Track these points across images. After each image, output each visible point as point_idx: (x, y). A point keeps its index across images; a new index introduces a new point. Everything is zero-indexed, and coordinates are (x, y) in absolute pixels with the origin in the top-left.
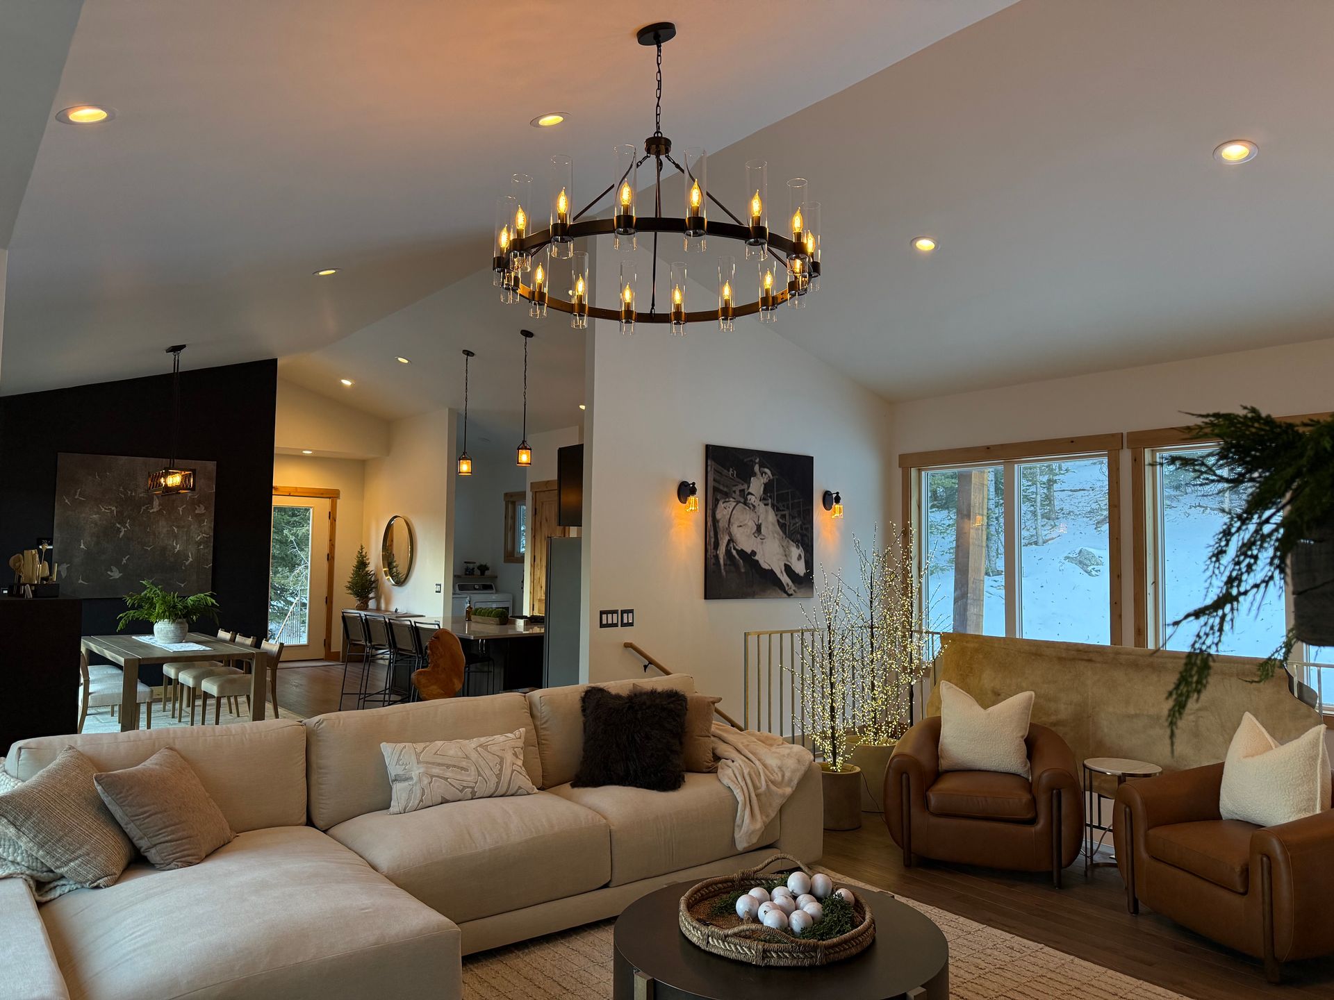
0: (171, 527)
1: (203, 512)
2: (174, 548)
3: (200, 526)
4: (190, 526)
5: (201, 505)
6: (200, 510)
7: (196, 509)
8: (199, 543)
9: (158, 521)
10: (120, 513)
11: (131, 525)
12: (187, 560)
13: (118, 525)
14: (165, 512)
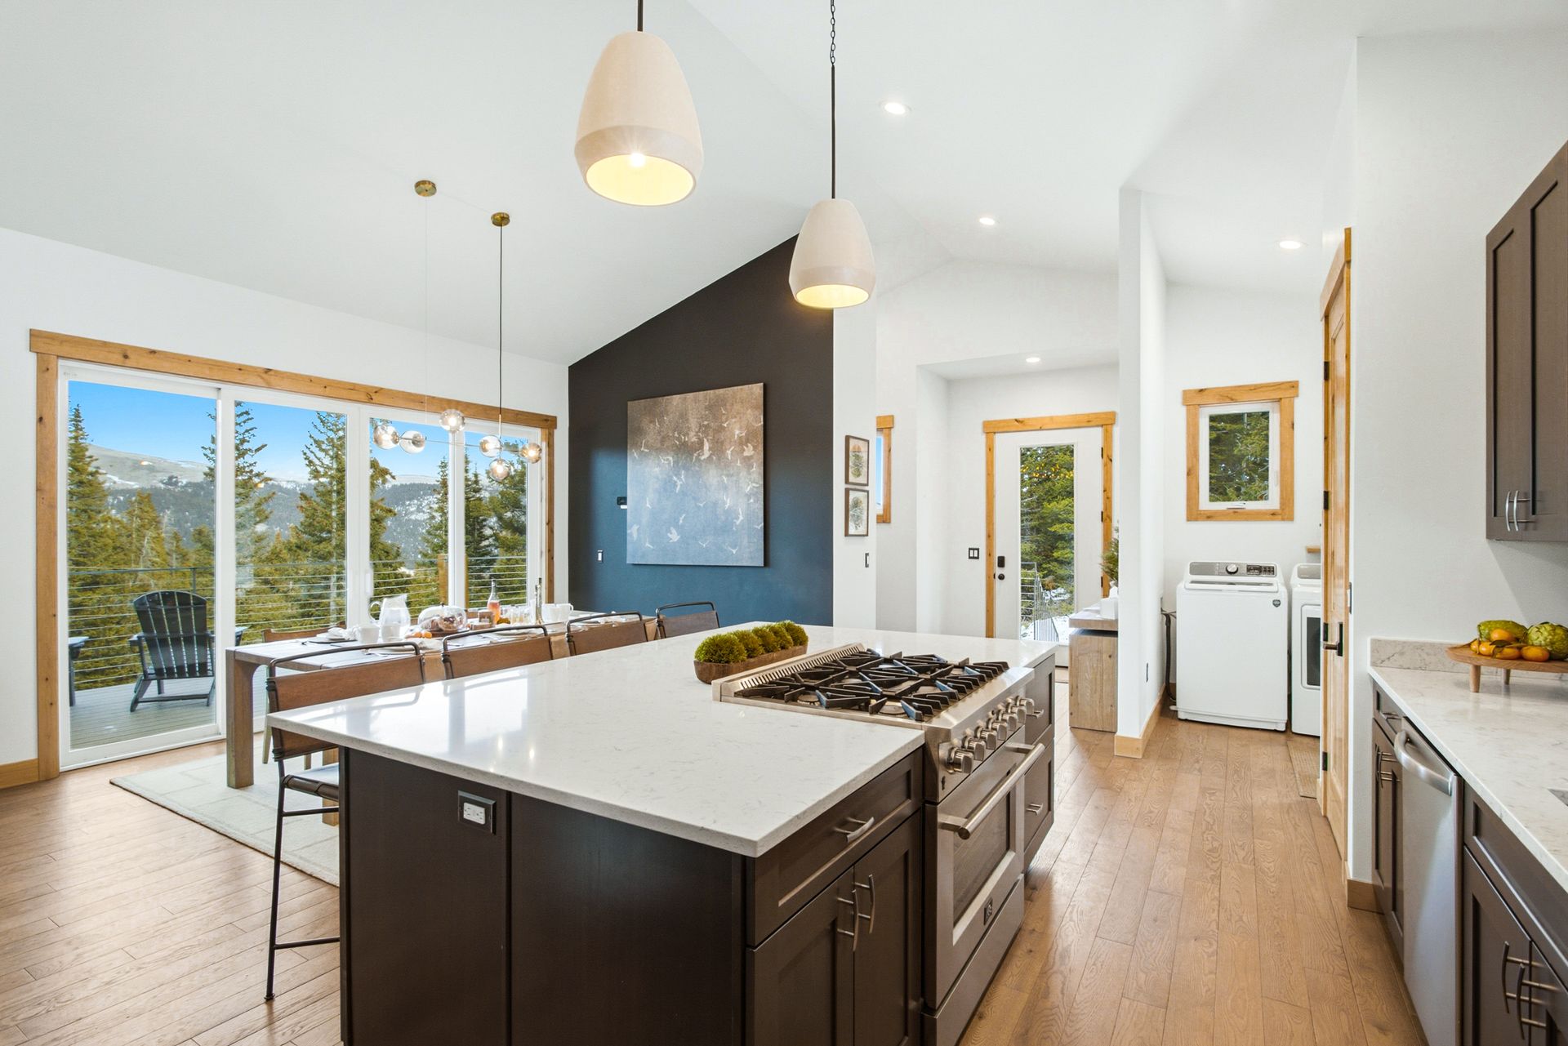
0: (721, 475)
1: (752, 453)
2: (725, 503)
3: (749, 473)
4: (739, 474)
5: (749, 445)
6: (749, 451)
7: (744, 450)
8: (748, 496)
9: (708, 470)
10: (676, 462)
11: (686, 477)
12: (737, 518)
13: (675, 478)
14: (714, 458)
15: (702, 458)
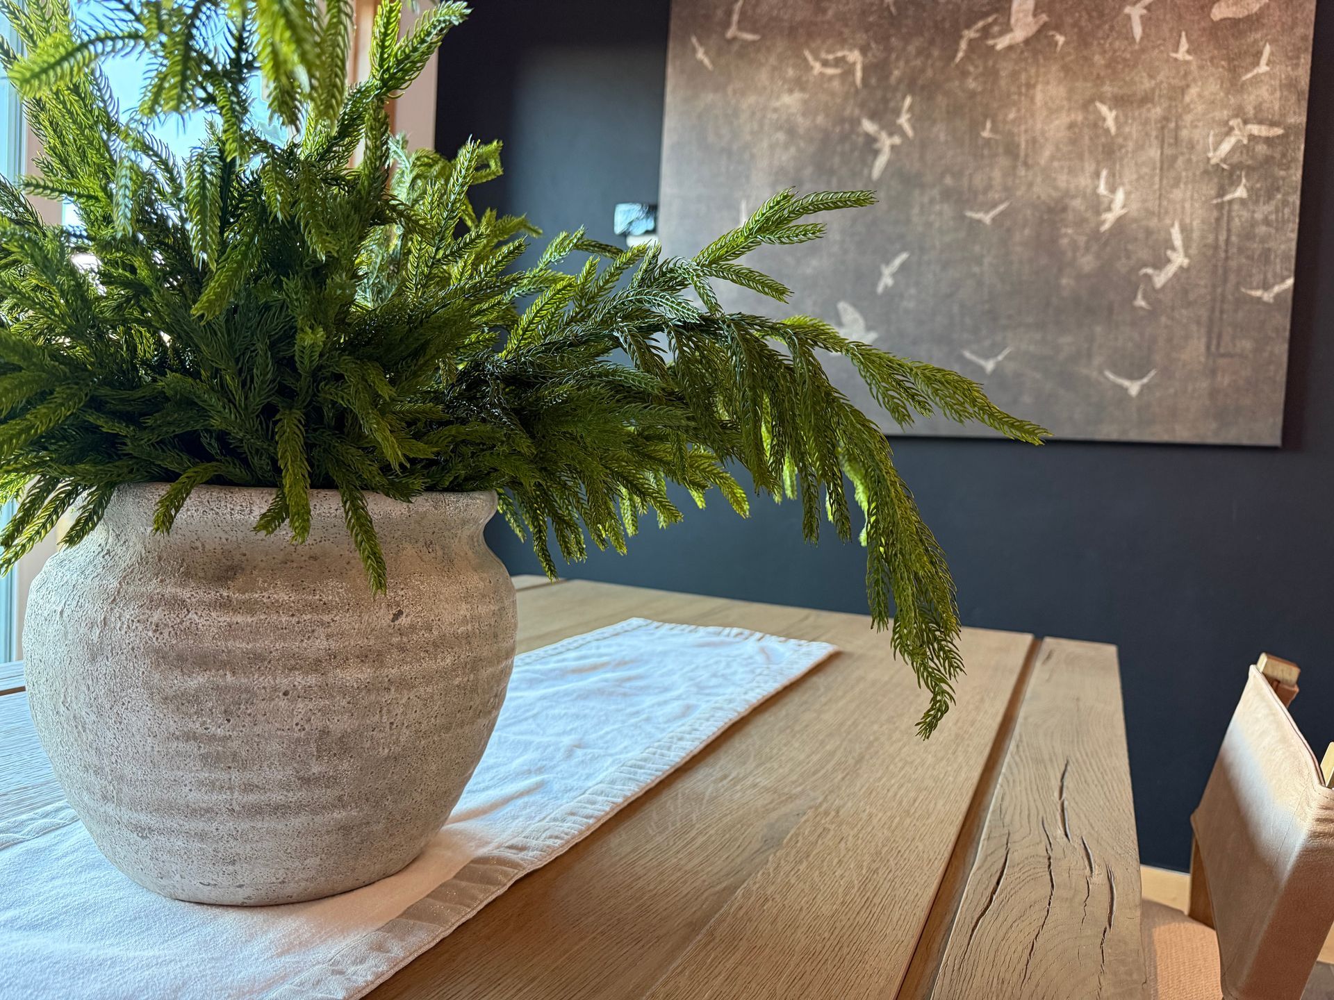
0: (1087, 105)
2: (1098, 206)
3: (1234, 84)
4: (1183, 90)
8: (1226, 176)
9: (1030, 86)
10: (877, 70)
11: (916, 120)
12: (1160, 262)
13: (869, 126)
14: (1061, 39)
15: (1002, 43)
